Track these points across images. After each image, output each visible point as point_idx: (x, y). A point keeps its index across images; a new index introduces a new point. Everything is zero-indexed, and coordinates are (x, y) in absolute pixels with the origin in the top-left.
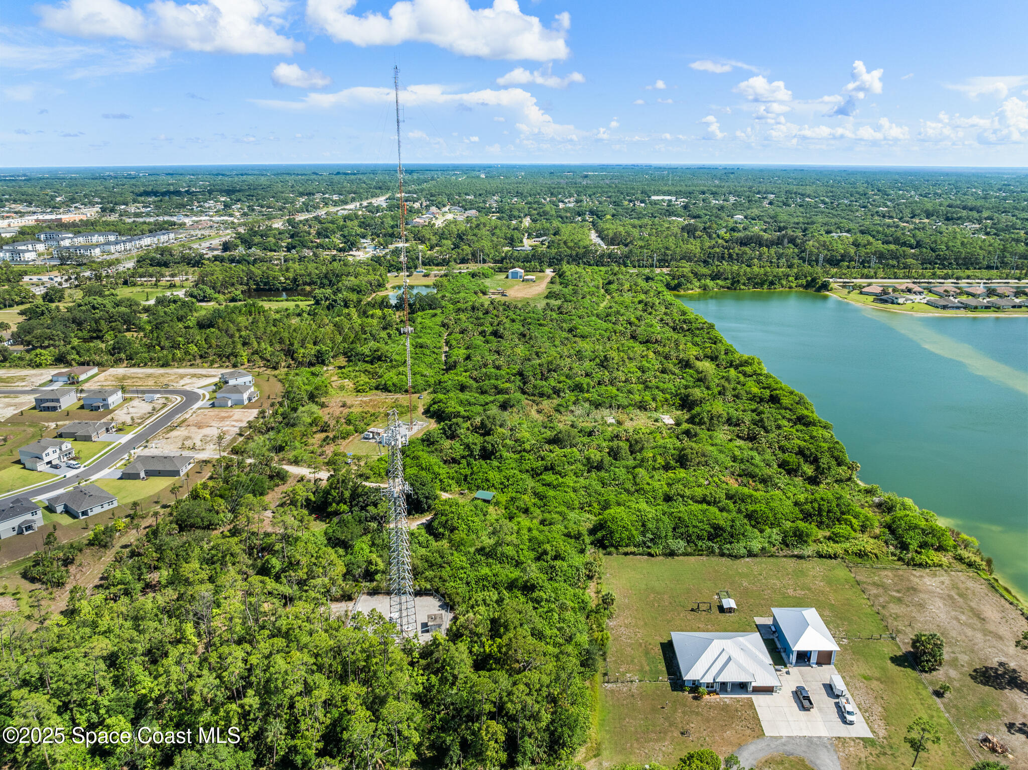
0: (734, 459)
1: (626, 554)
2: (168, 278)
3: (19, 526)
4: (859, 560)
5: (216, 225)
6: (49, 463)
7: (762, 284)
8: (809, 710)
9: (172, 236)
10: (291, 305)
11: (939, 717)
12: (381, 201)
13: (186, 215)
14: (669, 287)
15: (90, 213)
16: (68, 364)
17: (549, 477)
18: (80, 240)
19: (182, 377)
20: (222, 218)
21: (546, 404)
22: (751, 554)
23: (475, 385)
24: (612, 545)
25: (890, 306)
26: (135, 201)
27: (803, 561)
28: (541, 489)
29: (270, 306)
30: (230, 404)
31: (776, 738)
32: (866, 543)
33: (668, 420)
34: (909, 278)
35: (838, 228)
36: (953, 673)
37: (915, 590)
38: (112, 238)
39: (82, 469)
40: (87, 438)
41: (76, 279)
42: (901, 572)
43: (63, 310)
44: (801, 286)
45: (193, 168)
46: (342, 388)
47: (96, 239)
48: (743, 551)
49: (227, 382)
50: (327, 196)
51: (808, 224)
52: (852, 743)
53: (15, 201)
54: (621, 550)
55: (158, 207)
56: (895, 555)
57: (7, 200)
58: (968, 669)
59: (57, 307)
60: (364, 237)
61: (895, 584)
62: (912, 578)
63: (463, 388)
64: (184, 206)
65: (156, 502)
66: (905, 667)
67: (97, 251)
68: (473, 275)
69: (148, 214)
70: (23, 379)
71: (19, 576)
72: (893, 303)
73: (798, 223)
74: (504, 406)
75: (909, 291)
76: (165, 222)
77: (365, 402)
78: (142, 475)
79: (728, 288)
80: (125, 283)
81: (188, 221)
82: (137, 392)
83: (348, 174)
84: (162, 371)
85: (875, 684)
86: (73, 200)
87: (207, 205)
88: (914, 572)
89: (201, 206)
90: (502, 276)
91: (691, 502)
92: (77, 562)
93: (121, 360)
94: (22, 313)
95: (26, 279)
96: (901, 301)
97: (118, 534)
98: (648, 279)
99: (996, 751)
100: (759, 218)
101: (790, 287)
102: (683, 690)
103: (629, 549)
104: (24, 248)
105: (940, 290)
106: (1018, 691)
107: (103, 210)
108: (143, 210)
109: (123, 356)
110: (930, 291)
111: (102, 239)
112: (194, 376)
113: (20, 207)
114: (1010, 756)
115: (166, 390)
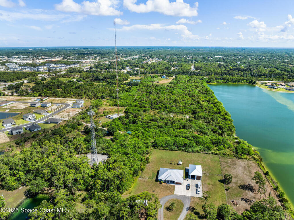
0: (199, 127)
1: (160, 149)
2: (73, 76)
3: (18, 132)
4: (223, 156)
5: (90, 62)
6: (29, 119)
7: (235, 82)
8: (189, 189)
9: (78, 65)
10: (101, 83)
11: (224, 195)
12: (137, 57)
13: (84, 60)
14: (207, 82)
15: (60, 59)
16: (41, 96)
17: (147, 129)
18: (55, 66)
19: (67, 100)
20: (93, 60)
21: (156, 111)
22: (193, 152)
23: (139, 105)
24: (156, 147)
25: (273, 89)
26: (72, 56)
27: (207, 155)
28: (144, 132)
29: (96, 84)
30: (76, 107)
31: (177, 195)
32: (227, 151)
33: (188, 117)
34: (283, 81)
35: (268, 66)
36: (234, 185)
37: (235, 164)
38: (63, 65)
39: (36, 121)
40: (40, 114)
41: (50, 75)
42: (234, 160)
43: (45, 83)
44: (248, 83)
45: (90, 47)
46: (106, 105)
47: (59, 65)
48: (191, 151)
49: (77, 102)
50: (123, 55)
51: (259, 65)
52: (196, 198)
53: (43, 56)
54: (159, 148)
55: (77, 57)
56: (234, 155)
57: (41, 55)
58: (239, 185)
59: (44, 83)
60: (128, 66)
61: (231, 162)
62: (236, 161)
63: (136, 106)
64: (84, 57)
65: (50, 129)
66: (221, 182)
67: (58, 69)
68: (152, 77)
69: (74, 59)
70: (30, 99)
71: (15, 143)
72: (274, 88)
73: (256, 65)
74: (144, 111)
75: (281, 85)
76: (78, 61)
77: (110, 109)
78: (49, 123)
79: (225, 82)
80: (62, 77)
81: (84, 61)
82: (55, 103)
83: (131, 49)
84: (63, 99)
85: (211, 186)
86: (57, 55)
87: (90, 57)
88: (238, 160)
89: (89, 57)
90: (160, 77)
91: (181, 137)
92: (28, 141)
93: (54, 96)
94: (34, 84)
95: (39, 75)
96: (276, 88)
97: (39, 136)
98: (201, 79)
99: (235, 204)
100: (245, 63)
101: (244, 83)
102: (158, 182)
103: (160, 148)
104: (41, 67)
105: (291, 85)
106: (250, 191)
107: (64, 58)
108: (74, 58)
109: (55, 95)
110: (288, 85)
111: (60, 65)
112: (70, 100)
113: (44, 57)
114: (238, 205)
115: (63, 103)
